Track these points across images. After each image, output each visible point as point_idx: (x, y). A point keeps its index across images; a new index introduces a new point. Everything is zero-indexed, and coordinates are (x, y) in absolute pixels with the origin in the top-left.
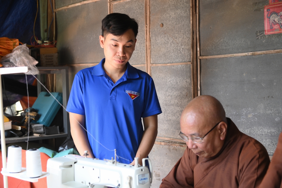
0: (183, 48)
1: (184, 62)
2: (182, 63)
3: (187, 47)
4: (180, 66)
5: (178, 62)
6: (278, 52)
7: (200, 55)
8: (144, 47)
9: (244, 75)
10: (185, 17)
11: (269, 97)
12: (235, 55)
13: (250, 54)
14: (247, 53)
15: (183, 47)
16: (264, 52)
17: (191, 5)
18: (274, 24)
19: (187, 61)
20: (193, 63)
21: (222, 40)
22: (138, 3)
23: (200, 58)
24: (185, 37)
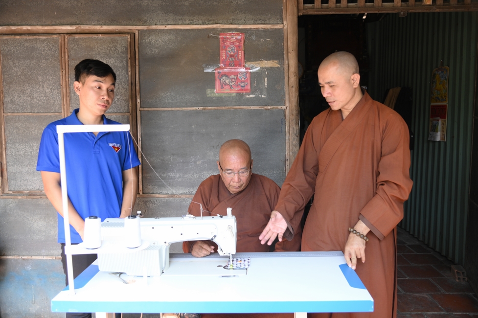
0: (118, 99)
1: (120, 113)
2: (117, 114)
3: (125, 98)
4: (115, 116)
5: (111, 113)
6: (229, 108)
7: (141, 107)
8: (58, 93)
9: (193, 126)
10: (120, 67)
11: (218, 146)
12: (183, 108)
13: (200, 108)
14: (197, 108)
15: (118, 97)
16: (215, 107)
17: (129, 56)
18: (225, 85)
19: (124, 111)
20: (132, 114)
21: (168, 94)
22: (47, 44)
23: (141, 109)
24: (121, 88)
